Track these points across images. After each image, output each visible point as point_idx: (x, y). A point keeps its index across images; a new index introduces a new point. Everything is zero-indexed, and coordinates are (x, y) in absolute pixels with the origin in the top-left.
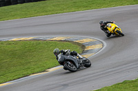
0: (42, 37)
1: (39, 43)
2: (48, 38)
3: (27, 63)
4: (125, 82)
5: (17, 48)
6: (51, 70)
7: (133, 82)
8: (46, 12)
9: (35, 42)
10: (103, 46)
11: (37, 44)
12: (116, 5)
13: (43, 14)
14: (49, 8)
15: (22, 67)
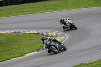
0: (21, 31)
1: (19, 35)
2: (25, 31)
3: (9, 50)
4: (81, 65)
5: (2, 39)
6: (27, 55)
7: (87, 64)
8: (24, 12)
9: (15, 34)
10: (65, 38)
11: (17, 36)
12: (75, 8)
13: (22, 14)
14: (26, 10)
15: (6, 52)
